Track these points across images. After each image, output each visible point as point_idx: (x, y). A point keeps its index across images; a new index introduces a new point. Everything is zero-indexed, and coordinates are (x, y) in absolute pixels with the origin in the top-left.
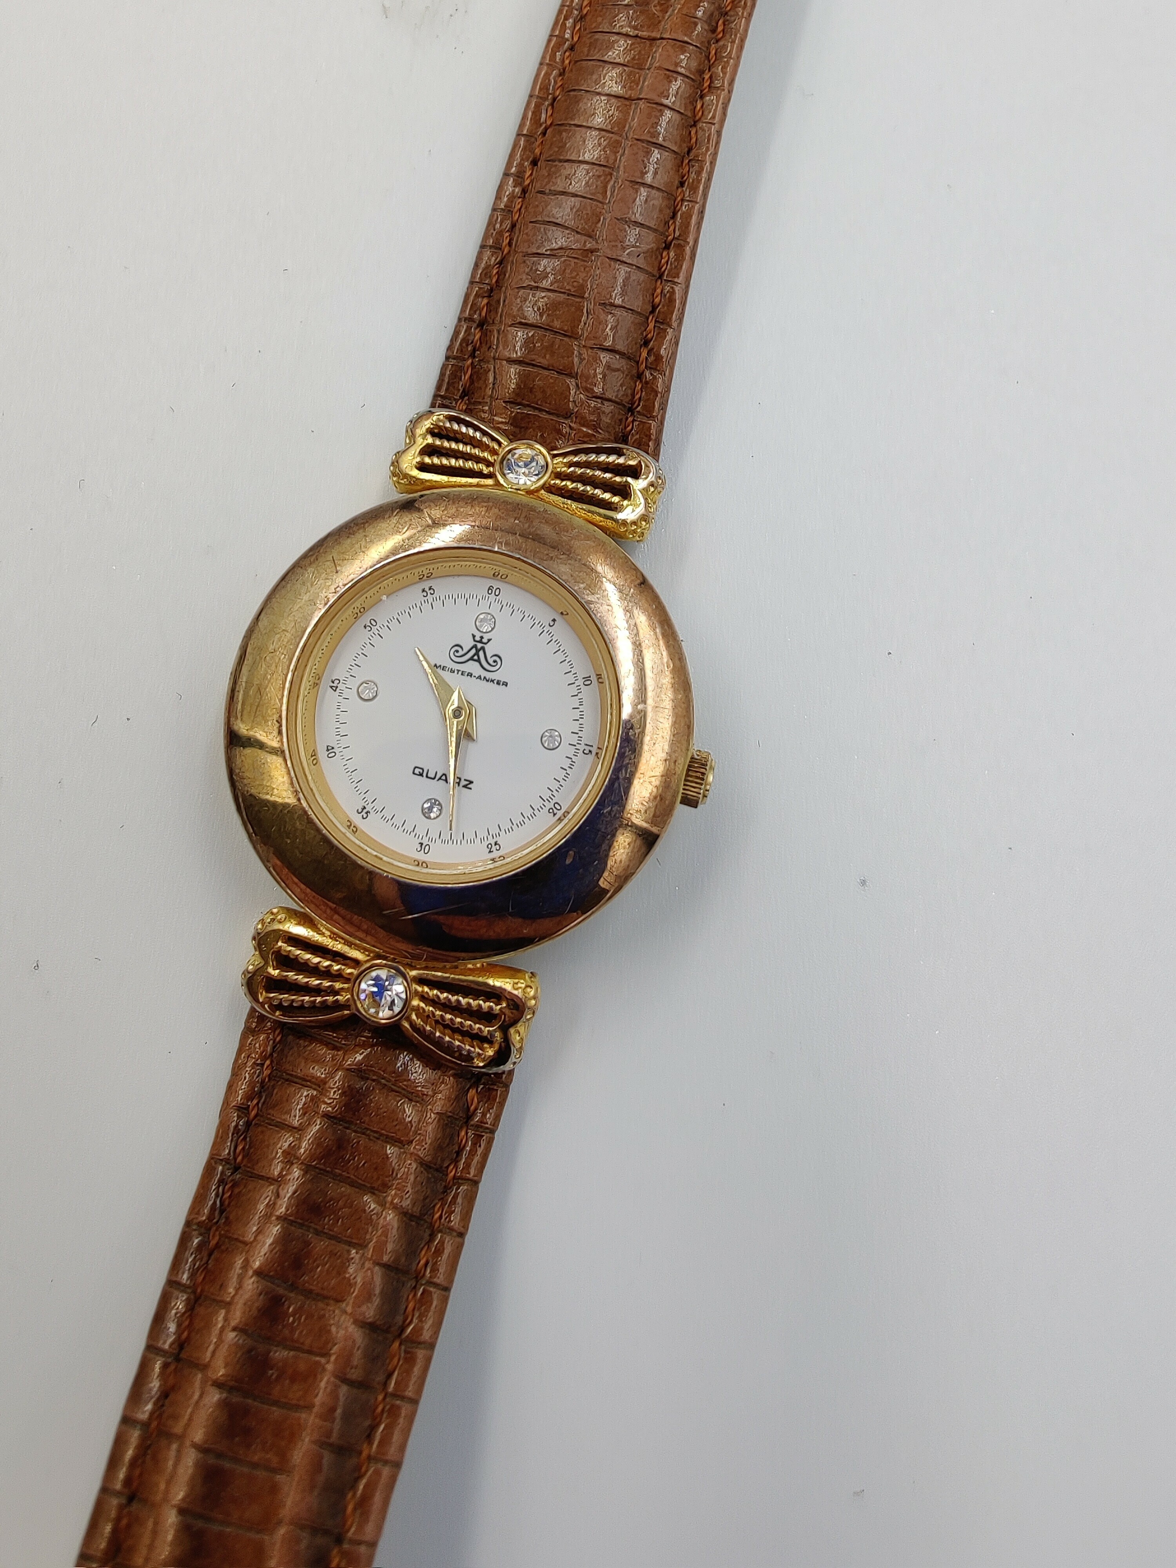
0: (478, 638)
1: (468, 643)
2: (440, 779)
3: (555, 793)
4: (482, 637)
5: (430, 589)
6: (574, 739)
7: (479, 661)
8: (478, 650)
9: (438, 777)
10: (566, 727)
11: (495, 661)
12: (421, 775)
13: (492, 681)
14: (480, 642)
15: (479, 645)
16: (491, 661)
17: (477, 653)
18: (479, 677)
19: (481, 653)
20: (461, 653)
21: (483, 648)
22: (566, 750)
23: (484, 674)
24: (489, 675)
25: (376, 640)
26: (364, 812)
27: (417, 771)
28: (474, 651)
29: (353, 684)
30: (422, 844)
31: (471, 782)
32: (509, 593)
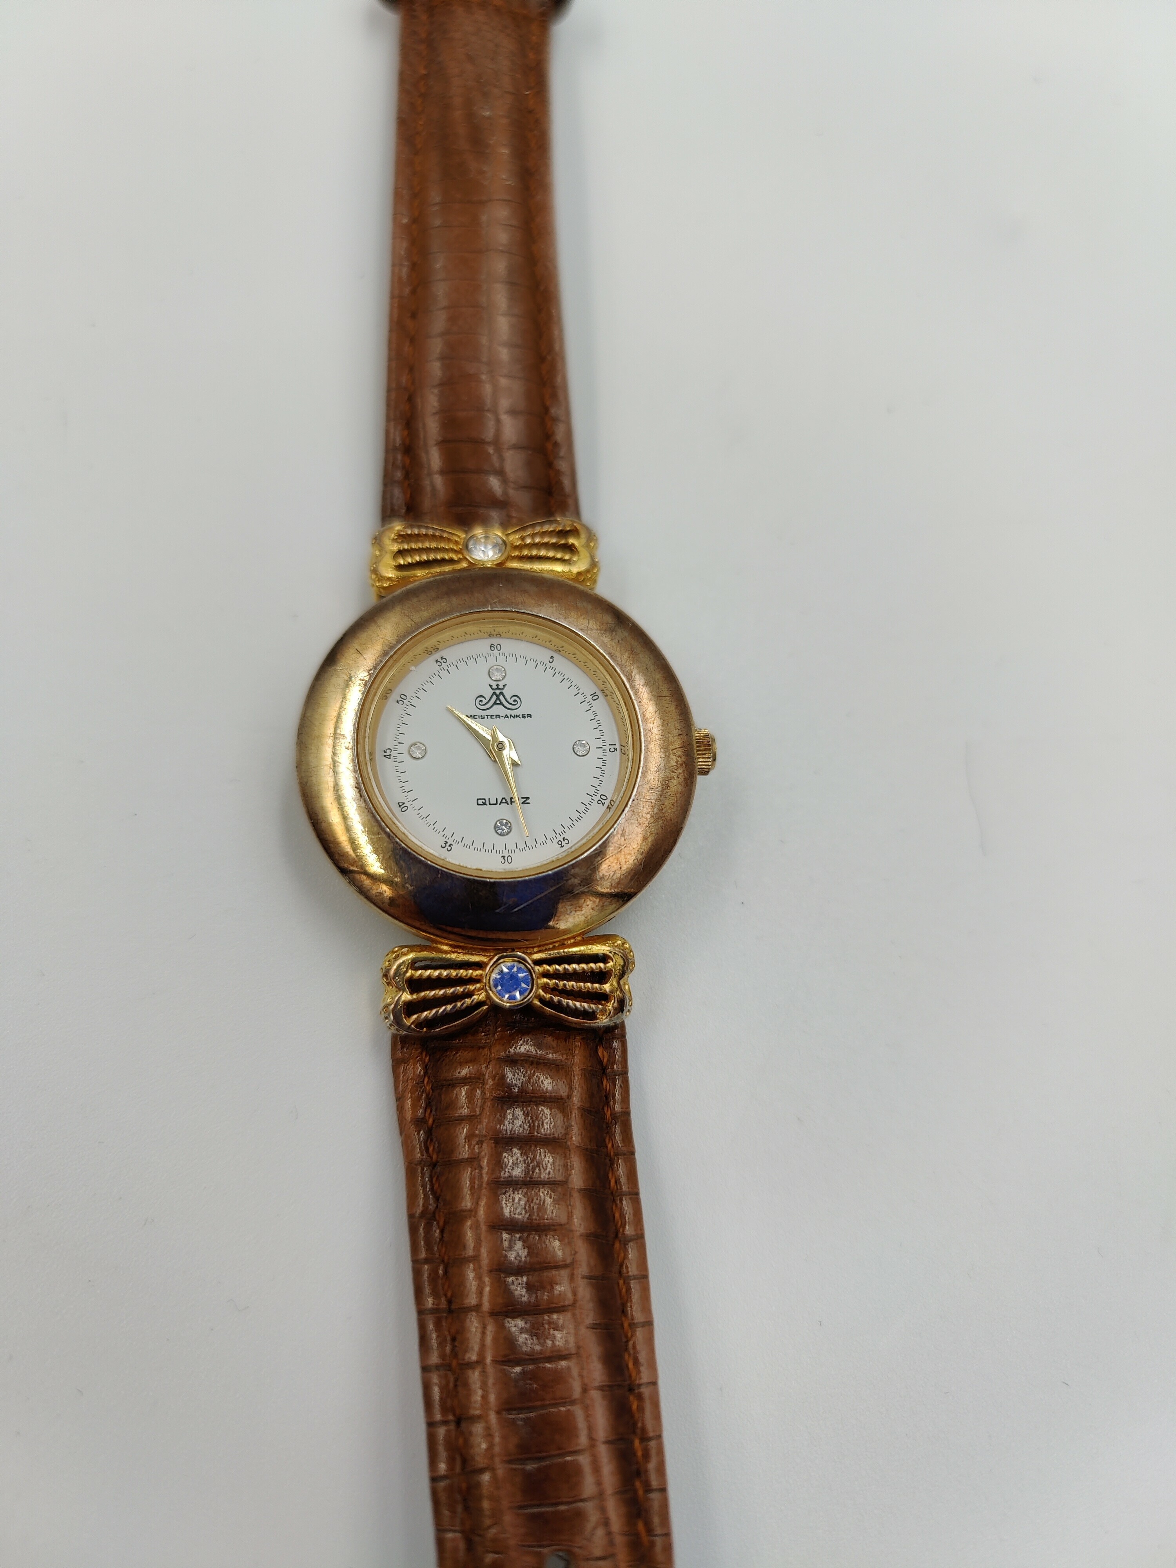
0: (495, 687)
1: (488, 693)
2: (501, 803)
3: (598, 788)
4: (497, 685)
5: (442, 658)
6: (599, 743)
7: (501, 704)
8: (498, 695)
9: (499, 802)
10: (589, 736)
11: (515, 701)
12: (484, 804)
13: (518, 716)
14: (498, 689)
15: (498, 692)
16: (511, 701)
17: (498, 698)
18: (506, 716)
19: (501, 697)
20: (485, 701)
21: (501, 693)
22: (595, 753)
23: (509, 713)
24: (513, 713)
25: (410, 710)
26: (447, 846)
27: (480, 802)
28: (495, 697)
29: (403, 748)
30: (504, 857)
31: (527, 798)
32: (508, 646)
